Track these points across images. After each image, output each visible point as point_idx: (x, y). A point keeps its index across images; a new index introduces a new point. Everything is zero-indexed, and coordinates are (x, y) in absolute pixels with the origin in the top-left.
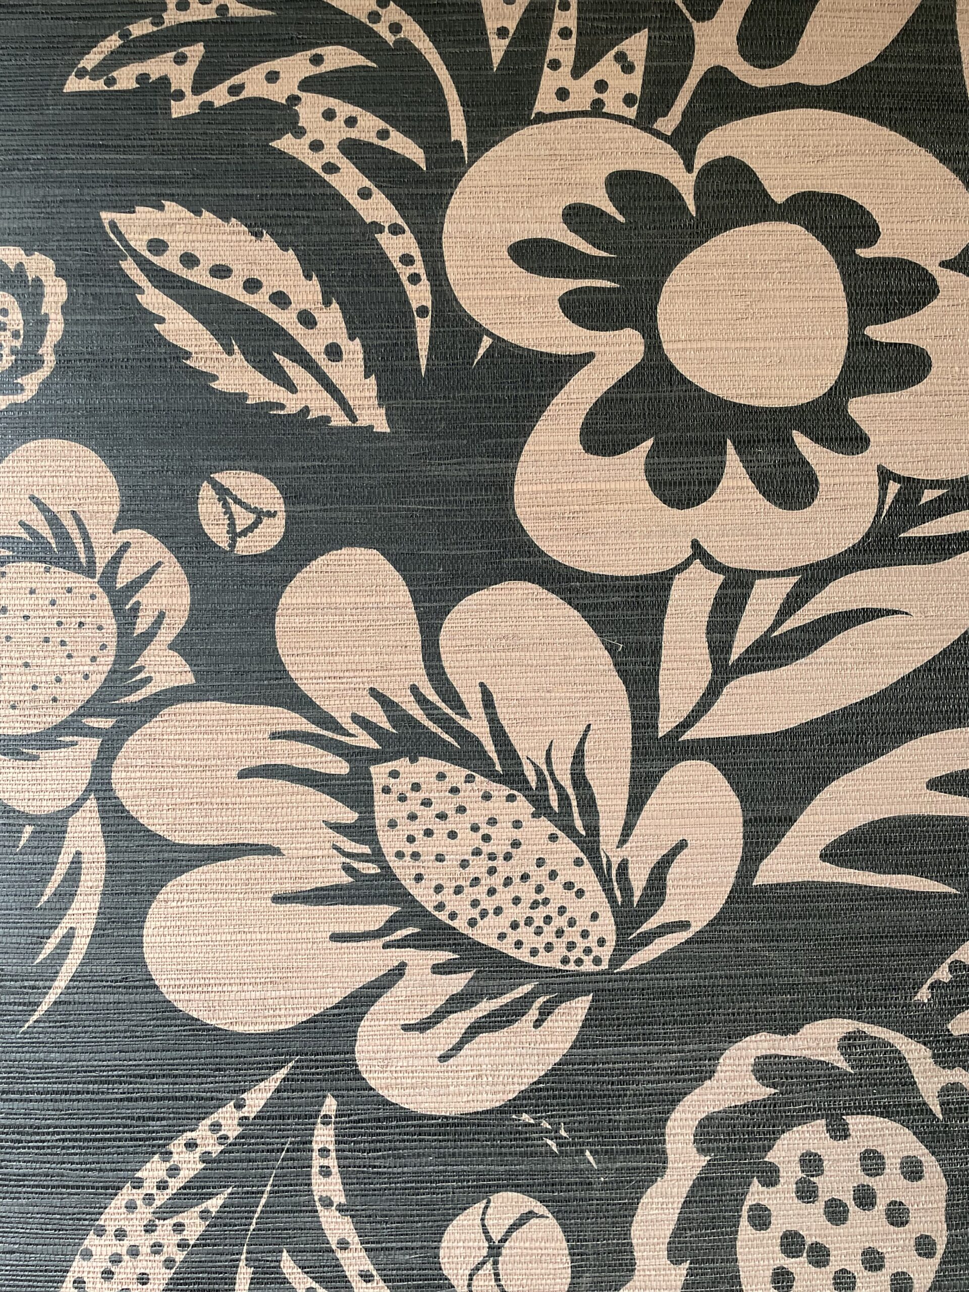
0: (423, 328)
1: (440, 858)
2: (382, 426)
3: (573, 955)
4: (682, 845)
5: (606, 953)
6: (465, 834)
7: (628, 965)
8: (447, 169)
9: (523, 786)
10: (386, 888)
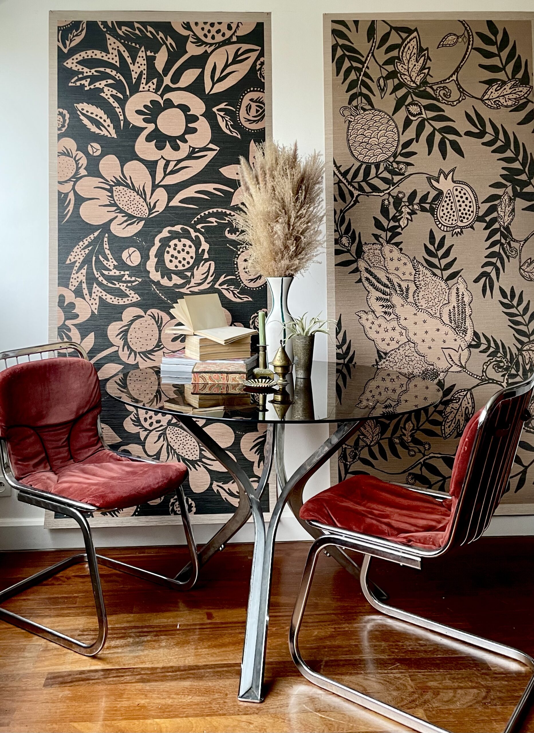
0: (122, 122)
1: (123, 201)
2: (116, 137)
3: (142, 215)
4: (158, 200)
5: (147, 215)
6: (127, 197)
7: (150, 217)
8: (126, 99)
9: (136, 191)
10: (115, 205)
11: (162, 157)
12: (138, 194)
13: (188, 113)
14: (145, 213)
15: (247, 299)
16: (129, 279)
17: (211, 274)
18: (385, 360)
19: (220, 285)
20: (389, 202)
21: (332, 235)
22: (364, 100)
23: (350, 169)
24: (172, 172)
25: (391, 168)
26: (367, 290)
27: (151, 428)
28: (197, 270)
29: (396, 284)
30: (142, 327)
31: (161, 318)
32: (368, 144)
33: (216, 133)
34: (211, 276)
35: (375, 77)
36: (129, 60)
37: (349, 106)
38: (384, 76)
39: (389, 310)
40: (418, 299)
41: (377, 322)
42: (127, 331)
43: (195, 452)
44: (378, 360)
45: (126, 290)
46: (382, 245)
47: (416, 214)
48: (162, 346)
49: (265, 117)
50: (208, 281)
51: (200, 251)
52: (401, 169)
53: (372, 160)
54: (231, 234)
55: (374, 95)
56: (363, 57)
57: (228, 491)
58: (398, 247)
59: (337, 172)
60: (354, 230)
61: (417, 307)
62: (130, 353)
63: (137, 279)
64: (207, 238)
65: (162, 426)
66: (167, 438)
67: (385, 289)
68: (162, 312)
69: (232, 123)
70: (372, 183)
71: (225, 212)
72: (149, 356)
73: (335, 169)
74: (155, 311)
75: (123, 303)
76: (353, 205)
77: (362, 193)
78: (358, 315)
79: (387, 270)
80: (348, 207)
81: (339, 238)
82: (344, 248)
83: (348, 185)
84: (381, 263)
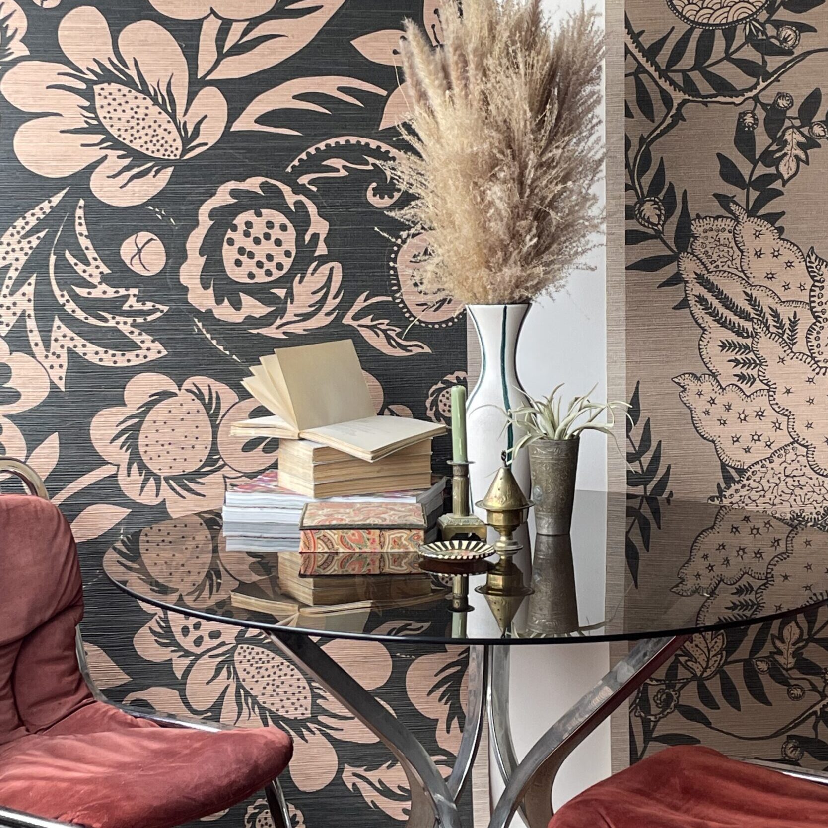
1: (119, 119)
3: (167, 153)
4: (206, 116)
5: (178, 153)
6: (128, 111)
7: (186, 157)
9: (149, 95)
10: (99, 129)
11: (213, 12)
12: (156, 102)
14: (173, 149)
15: (420, 350)
16: (138, 306)
17: (333, 291)
18: (738, 486)
19: (355, 318)
20: (756, 120)
21: (620, 197)
23: (664, 39)
24: (239, 49)
25: (760, 36)
26: (699, 325)
27: (198, 651)
28: (300, 282)
29: (766, 310)
30: (174, 419)
31: (218, 398)
34: (334, 298)
40: (818, 346)
41: (721, 400)
42: (137, 428)
43: (302, 702)
44: (723, 486)
45: (132, 332)
46: (736, 219)
47: (819, 146)
48: (221, 462)
50: (327, 308)
51: (307, 238)
52: (785, 40)
53: (719, 18)
54: (382, 197)
57: (378, 786)
58: (773, 225)
59: (632, 47)
60: (671, 186)
61: (816, 363)
62: (146, 481)
63: (158, 306)
64: (324, 207)
65: (223, 644)
66: (236, 673)
67: (742, 322)
68: (218, 384)
70: (717, 72)
71: (367, 145)
72: (192, 486)
73: (629, 41)
74: (202, 382)
75: (126, 364)
76: (670, 126)
77: (691, 98)
78: (678, 384)
79: (748, 278)
80: (658, 131)
81: (636, 204)
82: (648, 227)
83: (660, 78)
84: (734, 262)
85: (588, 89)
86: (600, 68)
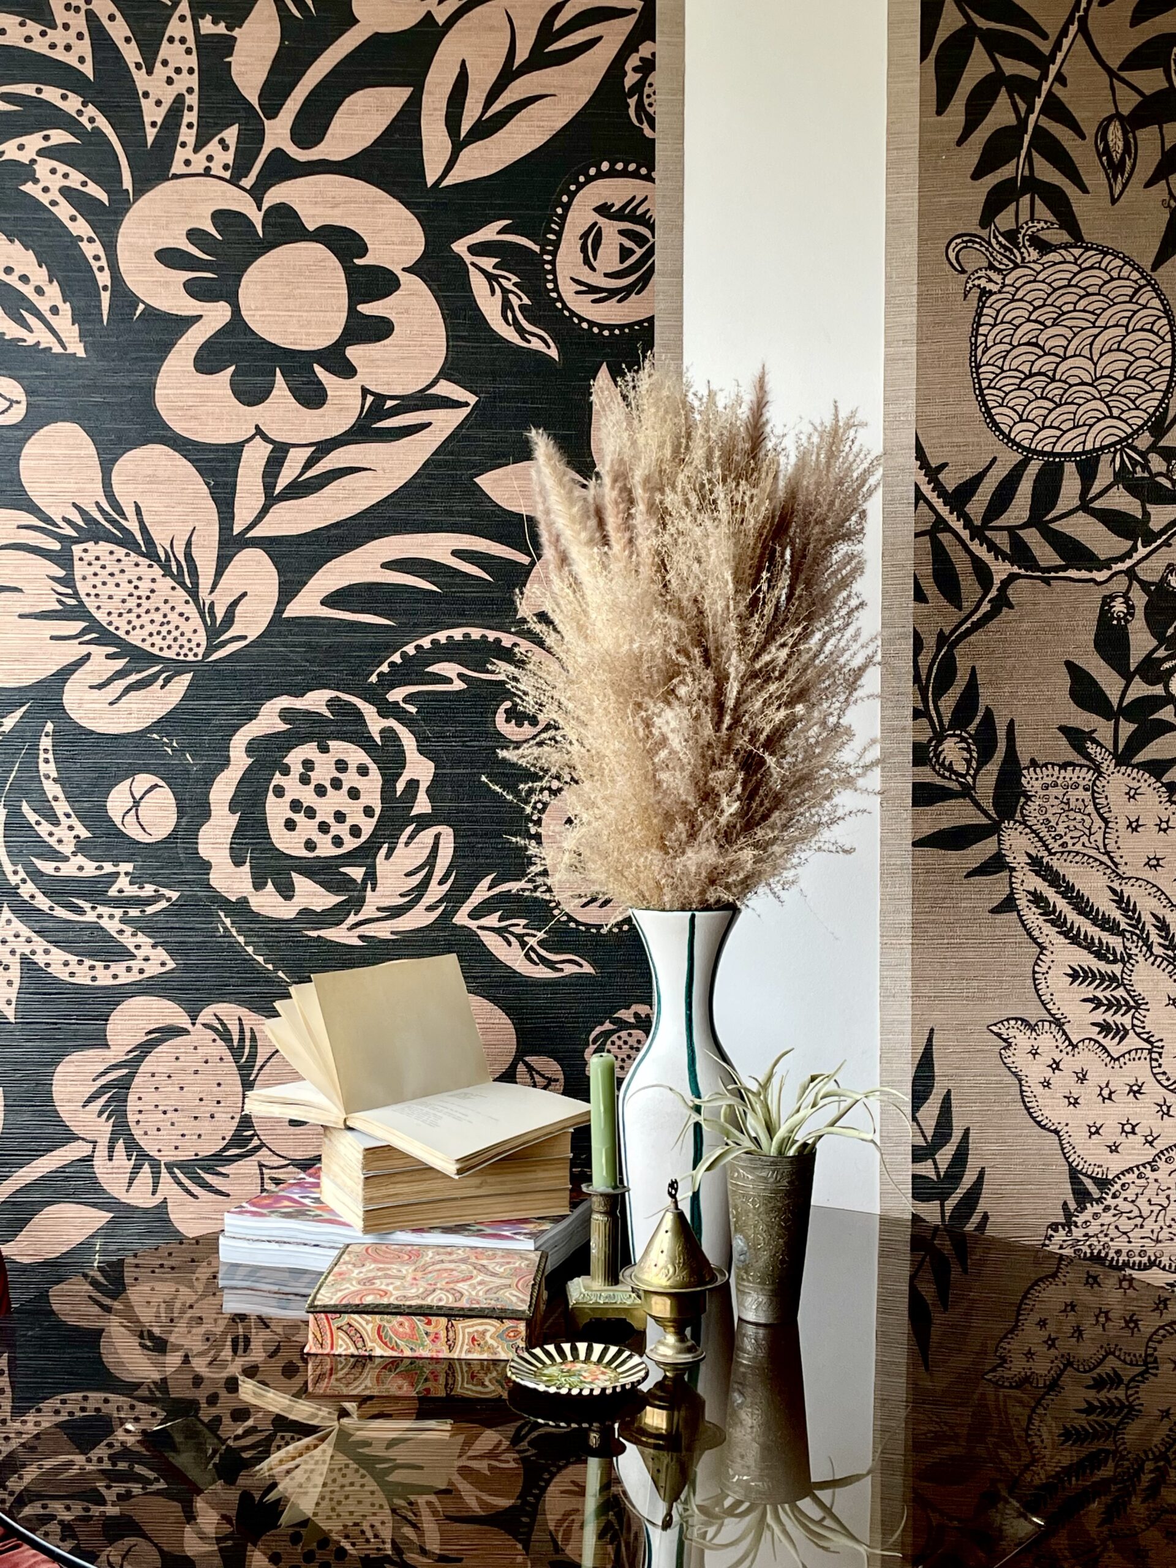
0: (105, 297)
1: (110, 597)
2: (81, 353)
3: (182, 652)
4: (244, 594)
5: (201, 651)
6: (124, 585)
7: (214, 657)
8: (120, 205)
9: (158, 560)
10: (78, 612)
11: (259, 431)
12: (167, 572)
13: (357, 261)
14: (193, 645)
15: (575, 969)
16: (131, 891)
17: (438, 873)
18: (1098, 1208)
19: (474, 915)
20: (1131, 608)
21: (904, 729)
22: (1040, 207)
23: (979, 478)
24: (299, 489)
25: (1139, 473)
26: (1034, 940)
28: (388, 857)
29: (1147, 918)
30: (182, 1069)
31: (253, 1039)
32: (1053, 380)
33: (463, 338)
34: (441, 883)
35: (1087, 116)
36: (131, 54)
37: (984, 233)
38: (1125, 111)
39: (1118, 1018)
41: (1070, 1064)
42: (123, 1086)
43: (378, 1529)
44: (1072, 1206)
45: (121, 932)
46: (1097, 769)
48: (255, 1142)
49: (655, 278)
50: (430, 898)
51: (400, 786)
53: (1070, 443)
54: (519, 724)
55: (1085, 190)
56: (1044, 36)
58: (1158, 779)
59: (927, 489)
60: (989, 712)
62: (137, 1168)
63: (163, 891)
64: (427, 739)
67: (1106, 937)
68: (254, 1016)
69: (526, 301)
70: (1067, 531)
71: (498, 641)
72: (209, 1178)
73: (922, 478)
74: (230, 1012)
75: (111, 982)
76: (988, 617)
77: (1022, 572)
78: (999, 1035)
79: (1116, 865)
80: (968, 625)
81: (930, 741)
82: (950, 779)
83: (972, 539)
84: (1092, 838)
85: (843, 548)
86: (863, 515)
